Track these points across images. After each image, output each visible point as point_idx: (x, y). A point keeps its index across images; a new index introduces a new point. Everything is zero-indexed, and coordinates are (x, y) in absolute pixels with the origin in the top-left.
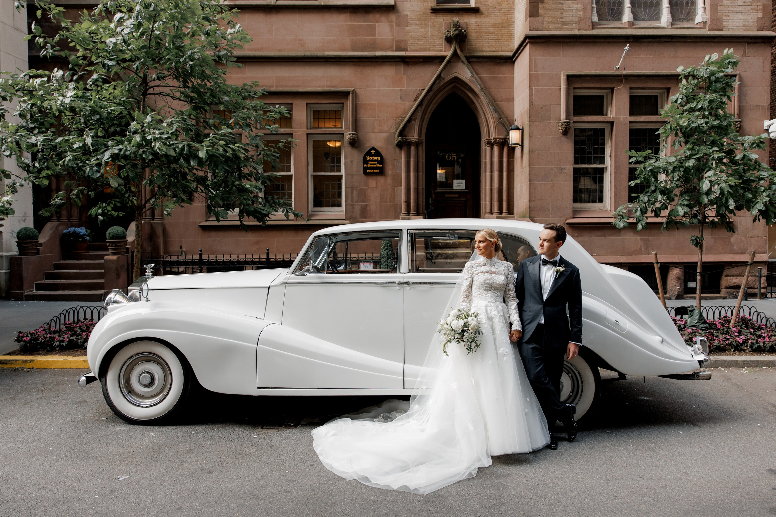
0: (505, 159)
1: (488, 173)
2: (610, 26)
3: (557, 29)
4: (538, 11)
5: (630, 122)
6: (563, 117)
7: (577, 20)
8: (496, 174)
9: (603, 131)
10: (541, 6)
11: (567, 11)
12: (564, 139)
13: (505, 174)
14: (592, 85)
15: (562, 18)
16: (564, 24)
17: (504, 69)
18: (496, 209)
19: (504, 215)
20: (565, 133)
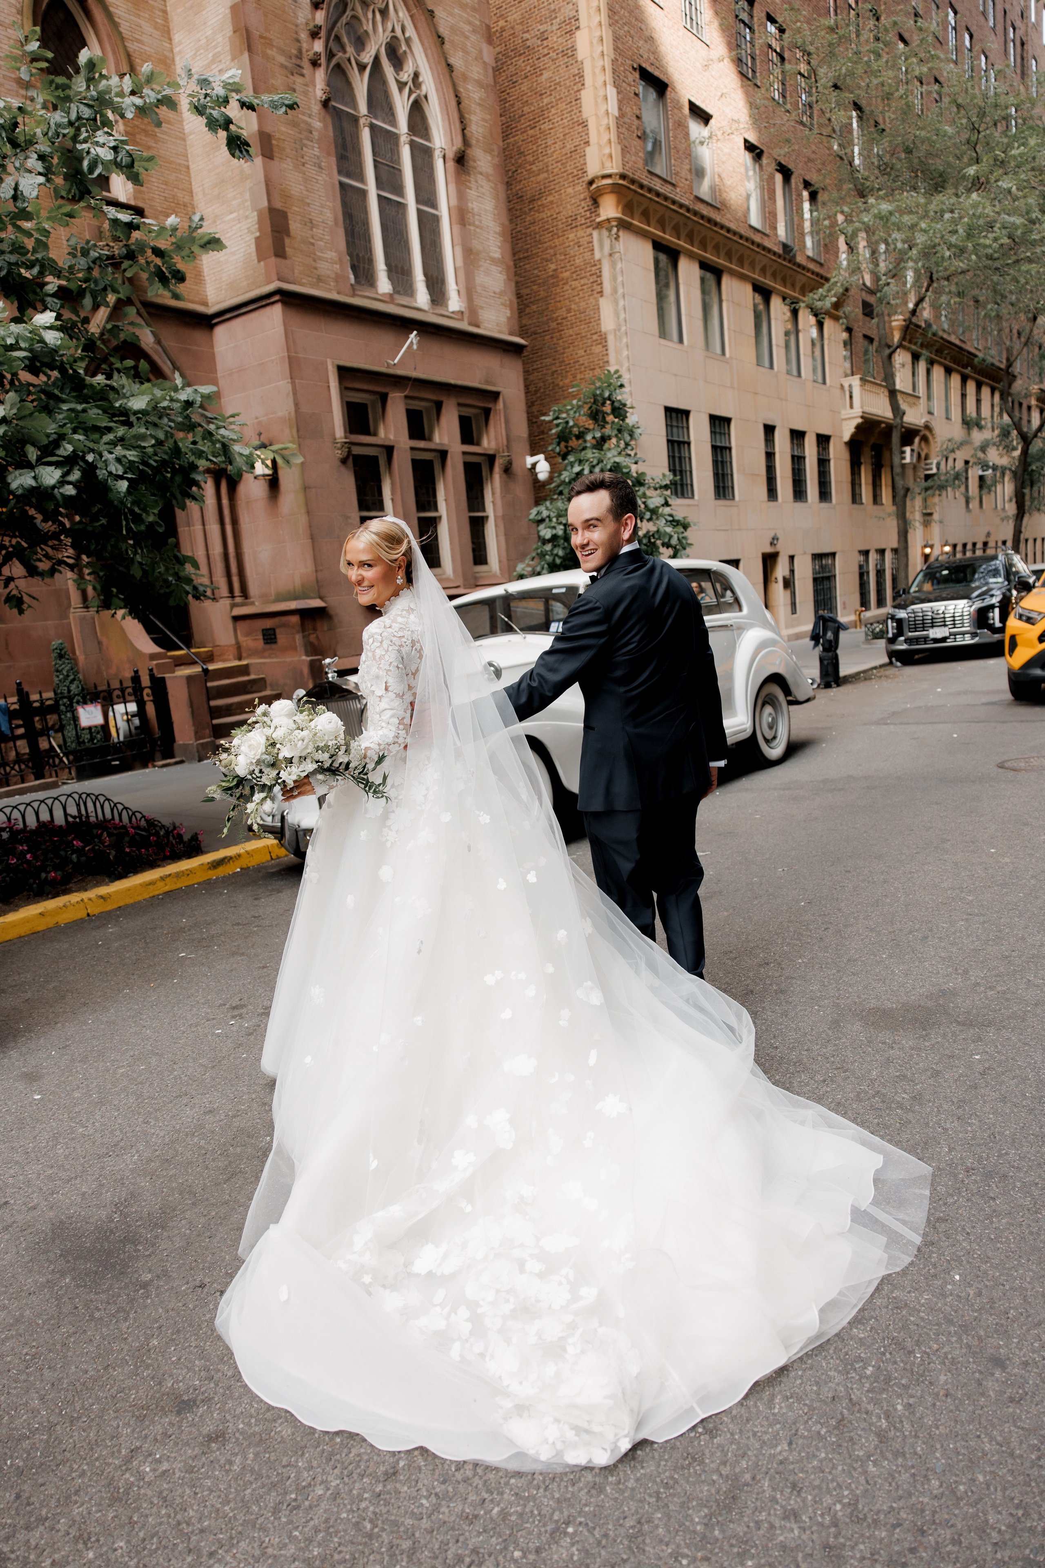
0: (225, 501)
1: (198, 527)
2: (367, 294)
3: (312, 286)
4: (284, 248)
5: (412, 449)
6: (339, 431)
7: (333, 276)
8: (214, 529)
9: (375, 459)
10: (287, 241)
11: (320, 258)
12: (343, 470)
13: (229, 529)
14: (365, 387)
15: (316, 268)
16: (320, 279)
17: (198, 335)
18: (224, 591)
19: (238, 600)
20: (344, 461)
